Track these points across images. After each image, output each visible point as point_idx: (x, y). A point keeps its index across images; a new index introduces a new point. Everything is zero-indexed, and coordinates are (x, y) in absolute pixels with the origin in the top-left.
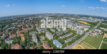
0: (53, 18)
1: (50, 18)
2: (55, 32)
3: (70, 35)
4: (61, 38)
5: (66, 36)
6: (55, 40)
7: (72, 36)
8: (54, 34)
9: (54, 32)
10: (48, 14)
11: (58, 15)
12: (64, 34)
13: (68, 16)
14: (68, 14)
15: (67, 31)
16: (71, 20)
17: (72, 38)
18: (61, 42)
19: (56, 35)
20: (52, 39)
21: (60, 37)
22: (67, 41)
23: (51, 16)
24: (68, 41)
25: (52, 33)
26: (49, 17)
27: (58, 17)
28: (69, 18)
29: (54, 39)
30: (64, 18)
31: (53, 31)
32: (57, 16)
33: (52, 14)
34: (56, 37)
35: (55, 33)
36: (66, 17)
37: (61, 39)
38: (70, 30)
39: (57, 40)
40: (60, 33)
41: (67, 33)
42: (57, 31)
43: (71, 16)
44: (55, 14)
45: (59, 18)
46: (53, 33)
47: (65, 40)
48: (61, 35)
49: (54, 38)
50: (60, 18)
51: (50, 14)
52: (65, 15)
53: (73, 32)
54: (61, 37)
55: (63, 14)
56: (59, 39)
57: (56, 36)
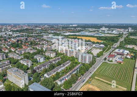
0: (24, 34)
1: (15, 35)
2: (33, 64)
3: (66, 66)
4: (47, 77)
5: (58, 69)
6: (35, 83)
7: (70, 69)
8: (29, 71)
9: (29, 67)
10: (10, 25)
11: (36, 27)
12: (53, 67)
13: (57, 29)
14: (57, 25)
15: (58, 59)
16: (65, 35)
17: (71, 72)
18: (47, 85)
19: (34, 71)
20: (27, 84)
21: (46, 75)
22: (61, 81)
23: (17, 31)
24: (63, 82)
25: (26, 69)
26: (13, 31)
27: (36, 31)
28: (60, 33)
30: (50, 33)
31: (26, 64)
32: (32, 29)
33: (19, 25)
34: (35, 78)
35: (32, 68)
36: (53, 32)
37: (48, 79)
38: (64, 56)
39: (40, 83)
40: (44, 66)
41: (59, 64)
42: (37, 62)
43: (63, 27)
44: (29, 25)
45: (37, 33)
46: (28, 69)
47: (56, 80)
48: (46, 71)
49: (30, 79)
50: (41, 33)
51: (15, 26)
52: (52, 27)
53: (71, 61)
54: (48, 74)
55: (46, 24)
56: (42, 79)
57: (34, 75)
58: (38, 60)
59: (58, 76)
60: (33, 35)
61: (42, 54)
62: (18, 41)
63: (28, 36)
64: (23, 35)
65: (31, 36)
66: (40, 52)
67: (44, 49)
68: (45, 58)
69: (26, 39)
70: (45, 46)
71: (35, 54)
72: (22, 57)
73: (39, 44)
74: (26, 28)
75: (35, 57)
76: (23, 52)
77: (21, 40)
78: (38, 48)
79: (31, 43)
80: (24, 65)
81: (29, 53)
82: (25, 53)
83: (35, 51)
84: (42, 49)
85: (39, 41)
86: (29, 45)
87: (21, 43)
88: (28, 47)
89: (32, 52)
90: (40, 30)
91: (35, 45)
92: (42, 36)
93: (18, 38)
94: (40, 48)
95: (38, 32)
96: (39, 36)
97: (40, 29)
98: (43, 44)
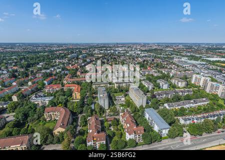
0: (152, 54)
1: (143, 55)
2: (154, 89)
3: (199, 104)
4: (168, 107)
5: (184, 104)
6: (152, 109)
7: (206, 110)
8: (149, 95)
9: (150, 90)
10: (140, 44)
11: (167, 47)
12: (178, 99)
13: (196, 51)
14: (199, 45)
15: (188, 91)
17: (205, 115)
18: (165, 118)
19: (154, 96)
20: (144, 107)
21: (166, 105)
22: (185, 120)
23: (145, 51)
24: (188, 122)
25: (146, 91)
26: (142, 51)
27: (166, 51)
29: (148, 106)
30: (183, 56)
31: (147, 86)
32: (162, 50)
33: (148, 44)
34: (153, 103)
35: (152, 92)
36: (189, 54)
37: (168, 111)
38: (199, 90)
39: (157, 110)
40: (166, 94)
41: (188, 98)
42: (159, 88)
44: (159, 45)
45: (166, 55)
46: (148, 91)
47: (179, 116)
48: (168, 101)
49: (147, 103)
50: (172, 54)
51: (144, 45)
52: (189, 47)
53: (211, 99)
54: (169, 105)
56: (161, 108)
57: (154, 100)
58: (161, 85)
59: (182, 112)
60: (161, 56)
61: (167, 80)
62: (144, 61)
63: (155, 57)
64: (150, 55)
65: (159, 58)
66: (166, 77)
67: (171, 75)
68: (170, 85)
69: (153, 60)
70: (173, 71)
71: (159, 78)
72: (145, 78)
73: (166, 68)
74: (155, 47)
75: (158, 81)
76: (147, 73)
77: (147, 61)
78: (164, 72)
79: (157, 65)
80: (145, 86)
81: (152, 75)
82: (148, 75)
83: (160, 75)
84: (168, 74)
85: (167, 64)
86: (154, 66)
87: (147, 64)
88: (153, 69)
89: (155, 75)
90: (171, 51)
91: (161, 68)
92: (173, 58)
93: (144, 58)
94: (166, 73)
95: (167, 53)
96: (168, 58)
97: (172, 49)
98: (171, 68)
